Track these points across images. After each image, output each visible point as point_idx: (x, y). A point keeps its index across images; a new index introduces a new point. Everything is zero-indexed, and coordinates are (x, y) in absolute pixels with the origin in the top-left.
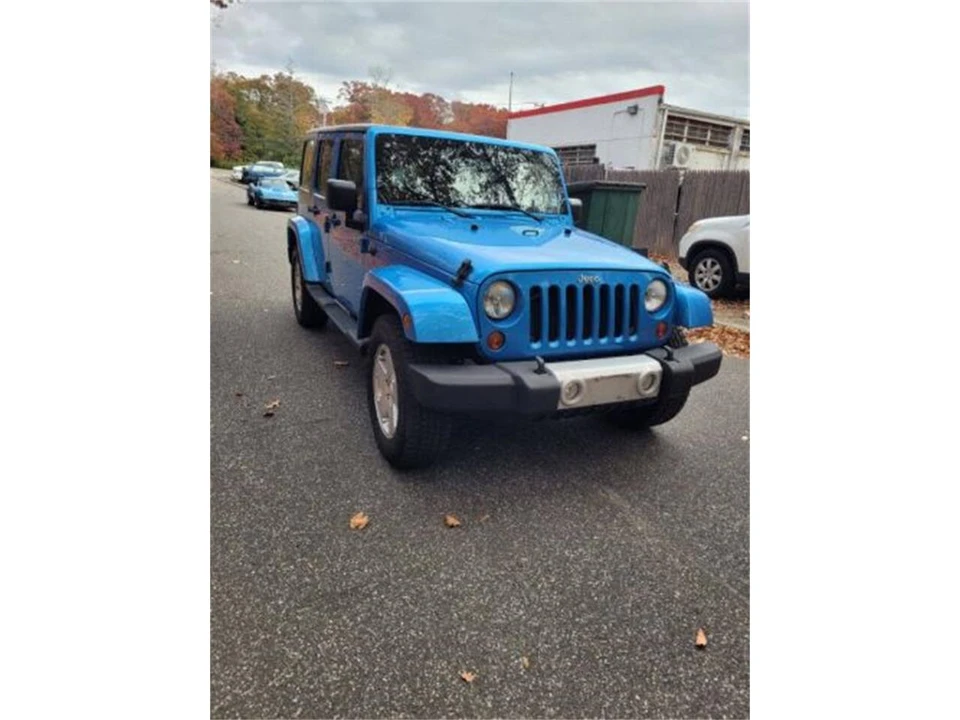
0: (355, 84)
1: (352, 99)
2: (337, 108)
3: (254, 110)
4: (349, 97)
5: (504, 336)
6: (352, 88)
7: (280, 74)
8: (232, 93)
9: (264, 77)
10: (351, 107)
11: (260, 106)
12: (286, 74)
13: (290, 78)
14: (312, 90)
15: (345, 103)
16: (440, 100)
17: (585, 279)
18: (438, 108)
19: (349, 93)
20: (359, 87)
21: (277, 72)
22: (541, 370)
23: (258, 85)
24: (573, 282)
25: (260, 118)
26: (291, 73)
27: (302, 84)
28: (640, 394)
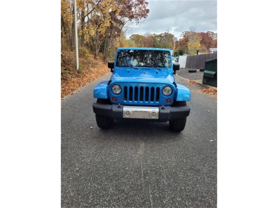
0: (185, 32)
1: (184, 37)
2: (180, 39)
3: (158, 42)
4: (183, 36)
5: (116, 98)
6: (184, 33)
7: (166, 32)
8: (153, 39)
9: (162, 34)
10: (184, 39)
11: (160, 41)
12: (167, 32)
13: (168, 33)
14: (174, 36)
15: (182, 38)
16: (213, 33)
17: (141, 85)
18: (211, 36)
19: (184, 35)
20: (187, 33)
21: (165, 32)
22: (119, 107)
23: (160, 36)
24: (137, 86)
25: (159, 45)
26: (168, 32)
27: (171, 34)
28: (151, 117)
